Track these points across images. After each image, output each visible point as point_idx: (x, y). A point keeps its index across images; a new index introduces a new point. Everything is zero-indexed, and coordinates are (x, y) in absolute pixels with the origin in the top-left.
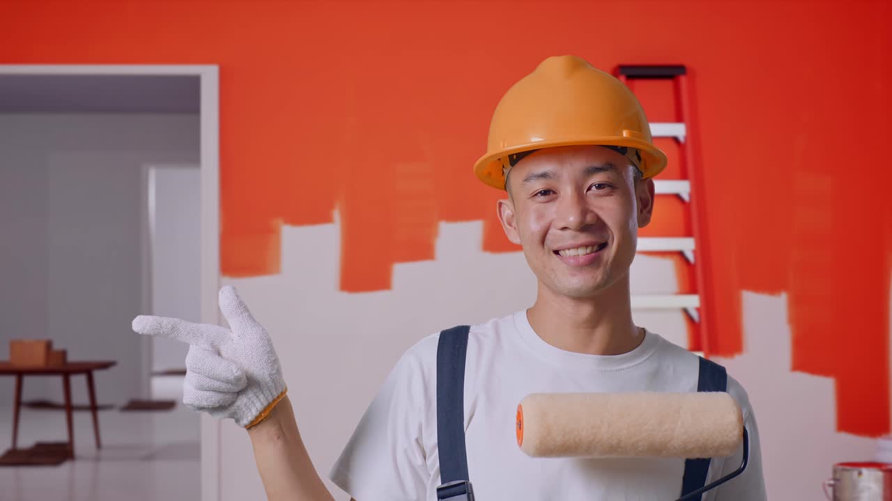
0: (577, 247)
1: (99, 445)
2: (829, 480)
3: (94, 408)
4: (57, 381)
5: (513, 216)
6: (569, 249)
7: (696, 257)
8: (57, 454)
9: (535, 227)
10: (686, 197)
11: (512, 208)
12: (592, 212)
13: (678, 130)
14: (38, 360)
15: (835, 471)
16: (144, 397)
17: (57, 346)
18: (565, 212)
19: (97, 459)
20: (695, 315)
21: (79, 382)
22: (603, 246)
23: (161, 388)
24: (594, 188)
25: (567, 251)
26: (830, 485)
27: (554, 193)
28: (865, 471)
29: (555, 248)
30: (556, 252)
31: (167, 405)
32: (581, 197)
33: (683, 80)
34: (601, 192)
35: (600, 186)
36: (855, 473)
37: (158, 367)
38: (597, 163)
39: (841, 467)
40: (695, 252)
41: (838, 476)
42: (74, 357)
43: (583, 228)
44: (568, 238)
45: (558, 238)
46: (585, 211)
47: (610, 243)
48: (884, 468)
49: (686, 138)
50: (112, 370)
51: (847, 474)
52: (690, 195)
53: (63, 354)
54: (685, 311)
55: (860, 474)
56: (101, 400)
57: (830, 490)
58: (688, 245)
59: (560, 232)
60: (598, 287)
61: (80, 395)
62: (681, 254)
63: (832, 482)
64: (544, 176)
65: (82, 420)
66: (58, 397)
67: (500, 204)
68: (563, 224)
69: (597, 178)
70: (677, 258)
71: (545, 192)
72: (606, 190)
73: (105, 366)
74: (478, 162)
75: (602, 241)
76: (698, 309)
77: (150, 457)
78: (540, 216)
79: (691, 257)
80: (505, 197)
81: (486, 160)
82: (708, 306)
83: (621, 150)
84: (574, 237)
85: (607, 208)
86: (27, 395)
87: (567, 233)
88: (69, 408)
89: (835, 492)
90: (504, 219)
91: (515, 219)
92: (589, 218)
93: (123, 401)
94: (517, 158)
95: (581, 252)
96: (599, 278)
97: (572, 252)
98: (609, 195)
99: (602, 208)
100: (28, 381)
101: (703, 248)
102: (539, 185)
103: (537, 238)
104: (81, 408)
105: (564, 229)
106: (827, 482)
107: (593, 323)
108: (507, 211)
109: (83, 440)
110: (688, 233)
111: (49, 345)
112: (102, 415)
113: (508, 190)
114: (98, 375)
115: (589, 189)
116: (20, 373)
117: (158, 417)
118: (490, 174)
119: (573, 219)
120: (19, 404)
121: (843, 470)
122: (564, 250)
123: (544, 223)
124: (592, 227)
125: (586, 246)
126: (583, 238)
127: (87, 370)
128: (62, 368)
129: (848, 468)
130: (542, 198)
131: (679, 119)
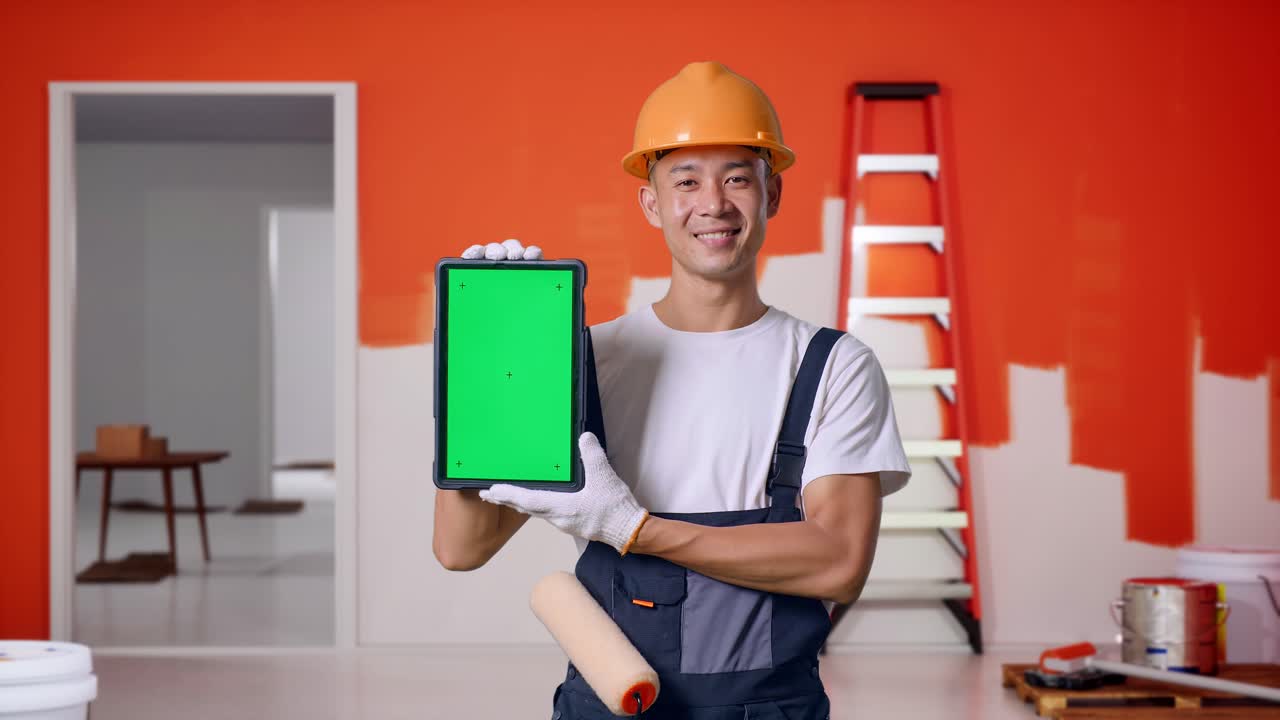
0: (714, 232)
1: (207, 556)
2: (1118, 600)
3: (201, 510)
4: (155, 477)
5: (654, 202)
6: (707, 234)
7: (951, 322)
8: (154, 567)
9: (679, 212)
10: (939, 247)
11: (654, 193)
12: (729, 201)
13: (930, 163)
14: (132, 449)
15: (1125, 590)
16: (263, 496)
17: (156, 433)
18: (705, 200)
19: (206, 574)
20: (950, 394)
21: (182, 479)
22: (737, 231)
23: (286, 485)
24: (731, 181)
25: (705, 236)
26: (1119, 607)
27: (696, 183)
28: (1162, 589)
29: (696, 232)
30: (696, 236)
31: (292, 507)
32: (720, 189)
33: (936, 101)
34: (737, 184)
35: (737, 180)
36: (1150, 592)
37: (280, 460)
38: (736, 160)
39: (1132, 584)
40: (950, 316)
41: (1129, 595)
42: (175, 447)
43: (722, 215)
44: (708, 223)
45: (698, 223)
46: (723, 201)
47: (743, 228)
48: (1187, 585)
49: (939, 173)
50: (224, 462)
51: (1139, 594)
52: (945, 245)
53: (163, 443)
54: (938, 390)
55: (1156, 592)
56: (210, 500)
57: (1118, 613)
58: (941, 307)
59: (701, 218)
60: (730, 268)
61: (184, 494)
62: (932, 318)
63: (1121, 603)
64: (688, 168)
65: (187, 525)
66: (157, 497)
67: (643, 190)
68: (704, 212)
69: (735, 173)
70: (927, 323)
71: (688, 183)
72: (742, 183)
73: (215, 458)
74: (626, 157)
75: (736, 228)
76: (954, 388)
77: (272, 571)
78: (683, 203)
79: (945, 321)
80: (649, 185)
81: (633, 156)
82: (966, 383)
83: (755, 149)
84: (713, 223)
85: (742, 199)
86: (119, 494)
87: (708, 219)
88: (170, 510)
89: (1124, 615)
90: (646, 205)
91: (656, 204)
92: (727, 207)
93: (237, 501)
94: (662, 154)
95: (718, 236)
96: (732, 259)
97: (711, 236)
98: (744, 188)
99: (737, 199)
100: (119, 476)
101: (960, 311)
102: (683, 176)
103: (680, 222)
104: (185, 511)
105: (704, 215)
106: (1115, 603)
107: (723, 301)
108: (649, 196)
109: (188, 551)
110: (941, 292)
111: (145, 432)
112: (211, 519)
113: (652, 180)
114: (206, 469)
115: (727, 182)
116: (109, 467)
117: (282, 521)
118: (634, 166)
119: (713, 207)
120: (107, 505)
121: (1136, 588)
122: (702, 234)
123: (686, 210)
124: (729, 214)
125: (722, 231)
126: (722, 224)
127: (193, 463)
128: (160, 459)
129: (1142, 585)
130: (686, 188)
131: (930, 150)
